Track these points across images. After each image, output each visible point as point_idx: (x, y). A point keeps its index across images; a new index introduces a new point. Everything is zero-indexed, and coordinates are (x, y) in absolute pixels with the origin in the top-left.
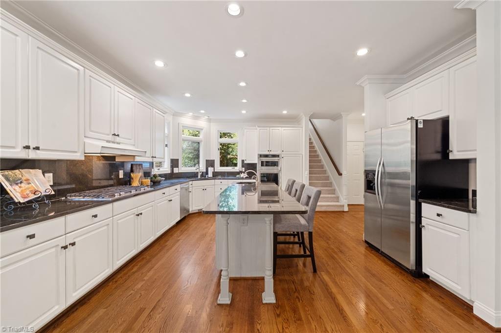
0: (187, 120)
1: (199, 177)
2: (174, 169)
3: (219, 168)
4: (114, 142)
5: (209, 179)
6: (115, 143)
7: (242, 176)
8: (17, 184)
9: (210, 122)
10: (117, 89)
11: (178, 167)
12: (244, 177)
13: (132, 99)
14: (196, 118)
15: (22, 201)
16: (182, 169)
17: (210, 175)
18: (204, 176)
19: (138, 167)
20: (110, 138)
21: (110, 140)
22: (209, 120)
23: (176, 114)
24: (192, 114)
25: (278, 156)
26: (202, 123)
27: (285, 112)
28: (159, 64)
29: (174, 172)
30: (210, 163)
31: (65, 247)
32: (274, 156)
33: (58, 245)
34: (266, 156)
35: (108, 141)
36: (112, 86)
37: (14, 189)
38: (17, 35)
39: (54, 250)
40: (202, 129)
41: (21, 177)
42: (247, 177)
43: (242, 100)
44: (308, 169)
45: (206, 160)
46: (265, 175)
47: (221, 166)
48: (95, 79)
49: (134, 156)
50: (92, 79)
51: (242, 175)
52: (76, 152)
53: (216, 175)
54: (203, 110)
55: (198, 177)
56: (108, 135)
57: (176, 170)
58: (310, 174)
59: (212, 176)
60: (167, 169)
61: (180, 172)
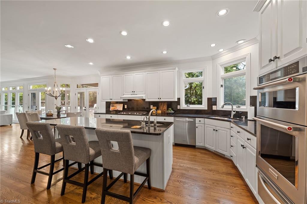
6: (134, 95)
8: (113, 107)
11: (216, 105)
13: (143, 74)
15: (111, 110)
19: (163, 104)
36: (133, 74)
56: (131, 92)
57: (214, 108)
60: (204, 106)
61: (217, 109)
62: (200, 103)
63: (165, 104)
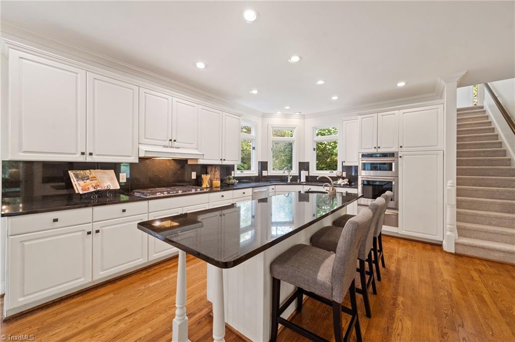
0: (277, 120)
1: (289, 181)
2: (263, 171)
3: (314, 172)
4: (171, 147)
5: (300, 184)
6: (173, 147)
7: (338, 183)
8: (83, 180)
9: (305, 119)
10: (175, 99)
11: (267, 170)
12: (342, 184)
13: (194, 106)
14: (287, 116)
15: (81, 192)
16: (271, 172)
17: (303, 179)
18: (295, 180)
19: (213, 169)
20: (167, 143)
21: (167, 145)
22: (303, 117)
23: (264, 116)
24: (280, 112)
25: (392, 155)
26: (295, 121)
27: (401, 84)
28: (201, 65)
29: (263, 175)
30: (304, 166)
31: (89, 233)
32: (384, 155)
33: (84, 230)
34: (371, 155)
35: (164, 146)
36: (170, 98)
37: (79, 184)
38: (77, 73)
39: (80, 233)
40: (295, 128)
41: (89, 175)
42: (347, 185)
43: (317, 82)
44: (455, 176)
45: (299, 163)
46: (371, 183)
47: (317, 170)
48: (149, 94)
49: (197, 159)
50: (147, 94)
51: (340, 181)
52: (130, 156)
53: (311, 180)
54: (287, 106)
55: (287, 181)
56: (165, 141)
57: (265, 173)
58: (458, 184)
59: (305, 181)
60: (254, 172)
61: (269, 175)
62: (249, 168)
63: (217, 169)
